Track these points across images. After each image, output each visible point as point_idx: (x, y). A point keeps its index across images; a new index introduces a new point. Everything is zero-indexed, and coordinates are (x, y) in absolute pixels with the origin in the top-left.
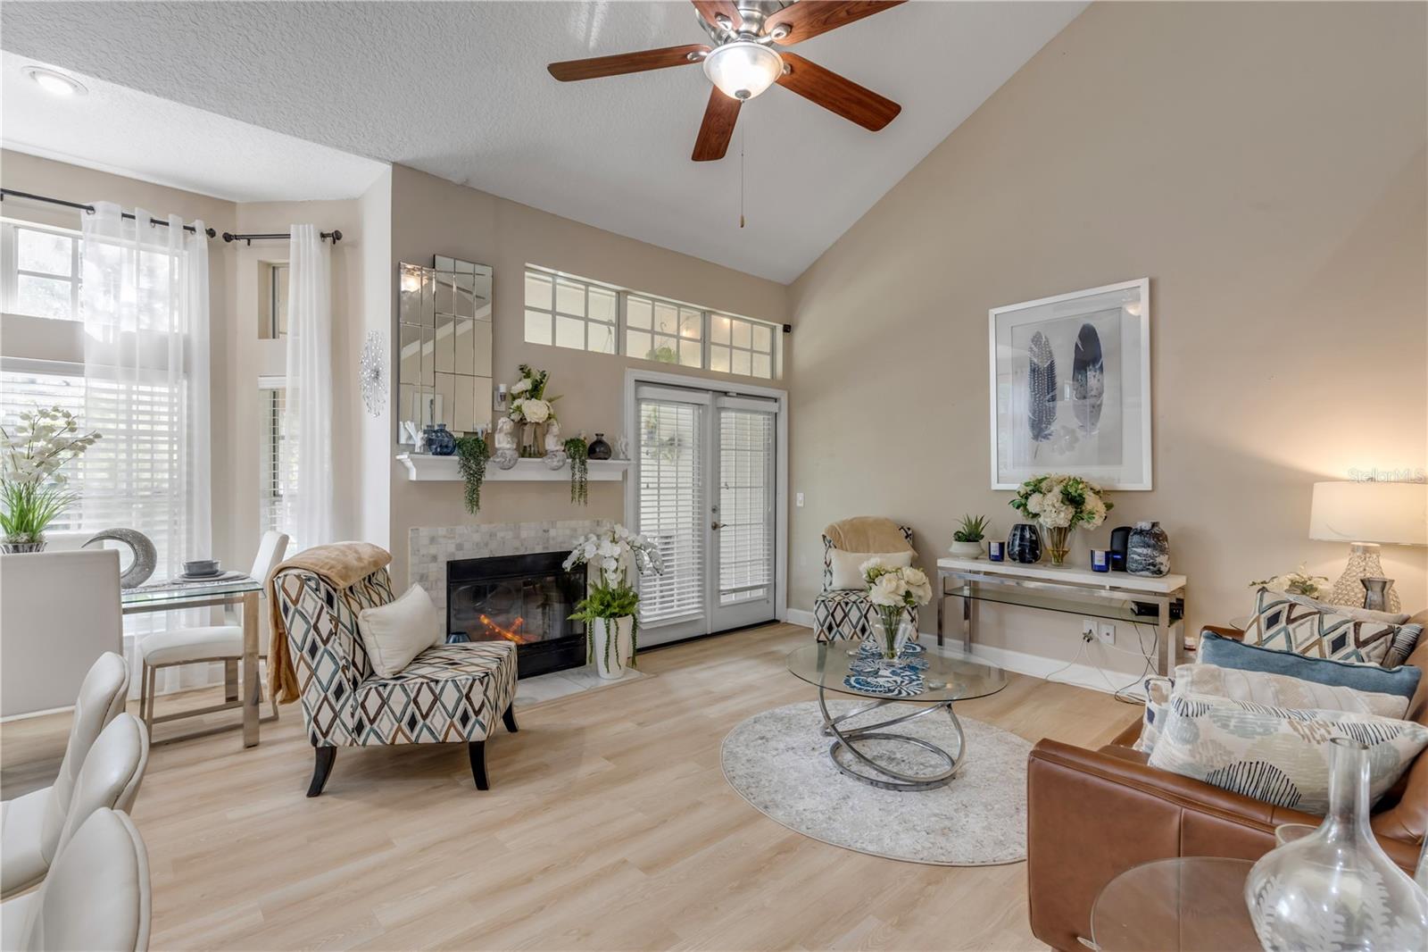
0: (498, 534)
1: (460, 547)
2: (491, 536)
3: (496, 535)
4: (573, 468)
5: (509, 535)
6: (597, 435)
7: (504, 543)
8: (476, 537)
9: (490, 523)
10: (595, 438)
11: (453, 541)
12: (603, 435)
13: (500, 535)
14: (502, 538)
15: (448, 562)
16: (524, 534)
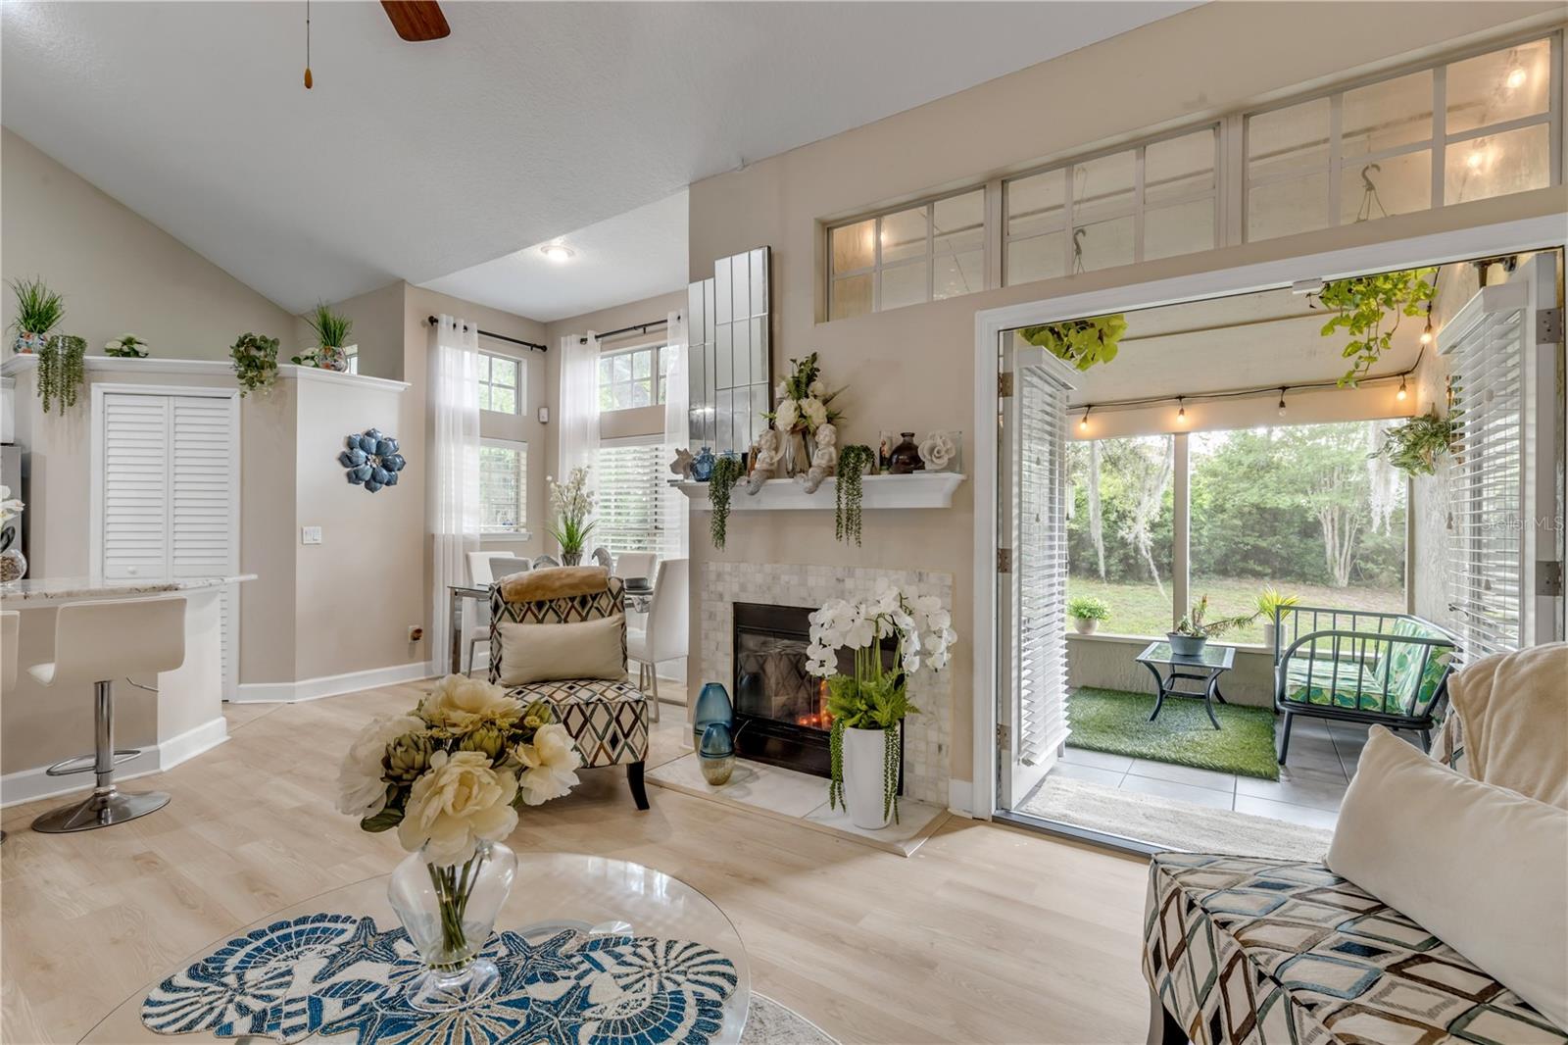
0: (783, 577)
1: (743, 588)
2: (774, 578)
3: (779, 579)
4: (839, 490)
5: (795, 580)
6: (903, 435)
7: (788, 589)
8: (759, 578)
9: (776, 562)
10: (901, 440)
11: (737, 579)
12: (913, 435)
13: (785, 578)
14: (787, 583)
15: (735, 603)
16: (811, 581)
